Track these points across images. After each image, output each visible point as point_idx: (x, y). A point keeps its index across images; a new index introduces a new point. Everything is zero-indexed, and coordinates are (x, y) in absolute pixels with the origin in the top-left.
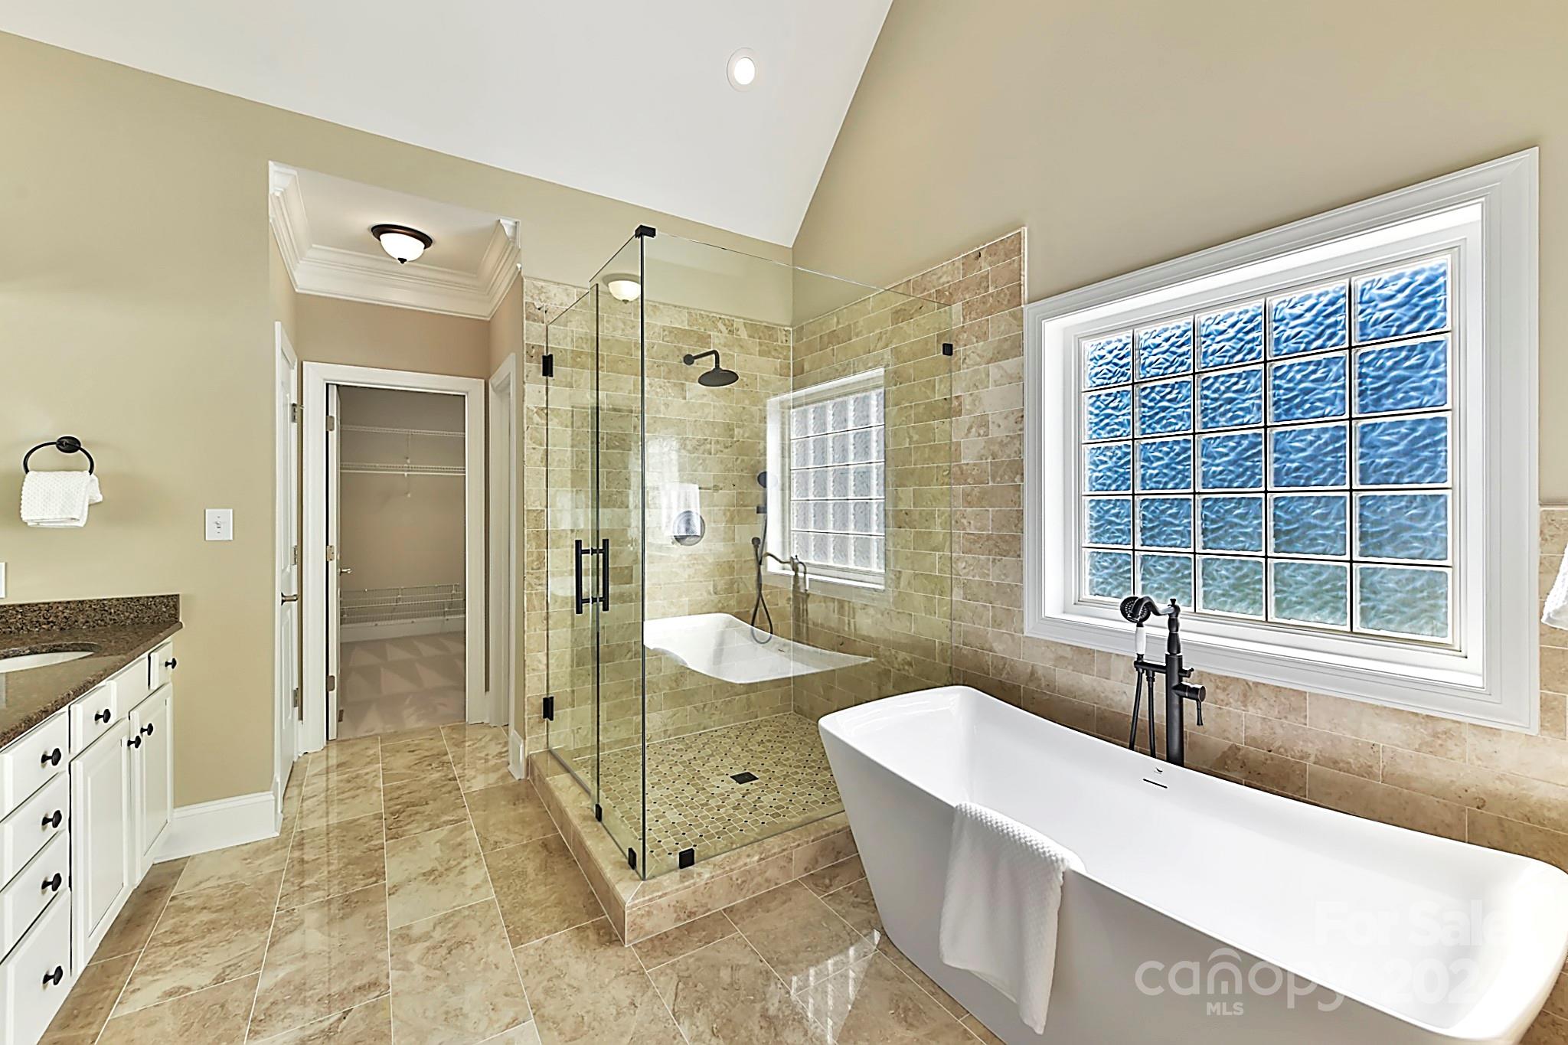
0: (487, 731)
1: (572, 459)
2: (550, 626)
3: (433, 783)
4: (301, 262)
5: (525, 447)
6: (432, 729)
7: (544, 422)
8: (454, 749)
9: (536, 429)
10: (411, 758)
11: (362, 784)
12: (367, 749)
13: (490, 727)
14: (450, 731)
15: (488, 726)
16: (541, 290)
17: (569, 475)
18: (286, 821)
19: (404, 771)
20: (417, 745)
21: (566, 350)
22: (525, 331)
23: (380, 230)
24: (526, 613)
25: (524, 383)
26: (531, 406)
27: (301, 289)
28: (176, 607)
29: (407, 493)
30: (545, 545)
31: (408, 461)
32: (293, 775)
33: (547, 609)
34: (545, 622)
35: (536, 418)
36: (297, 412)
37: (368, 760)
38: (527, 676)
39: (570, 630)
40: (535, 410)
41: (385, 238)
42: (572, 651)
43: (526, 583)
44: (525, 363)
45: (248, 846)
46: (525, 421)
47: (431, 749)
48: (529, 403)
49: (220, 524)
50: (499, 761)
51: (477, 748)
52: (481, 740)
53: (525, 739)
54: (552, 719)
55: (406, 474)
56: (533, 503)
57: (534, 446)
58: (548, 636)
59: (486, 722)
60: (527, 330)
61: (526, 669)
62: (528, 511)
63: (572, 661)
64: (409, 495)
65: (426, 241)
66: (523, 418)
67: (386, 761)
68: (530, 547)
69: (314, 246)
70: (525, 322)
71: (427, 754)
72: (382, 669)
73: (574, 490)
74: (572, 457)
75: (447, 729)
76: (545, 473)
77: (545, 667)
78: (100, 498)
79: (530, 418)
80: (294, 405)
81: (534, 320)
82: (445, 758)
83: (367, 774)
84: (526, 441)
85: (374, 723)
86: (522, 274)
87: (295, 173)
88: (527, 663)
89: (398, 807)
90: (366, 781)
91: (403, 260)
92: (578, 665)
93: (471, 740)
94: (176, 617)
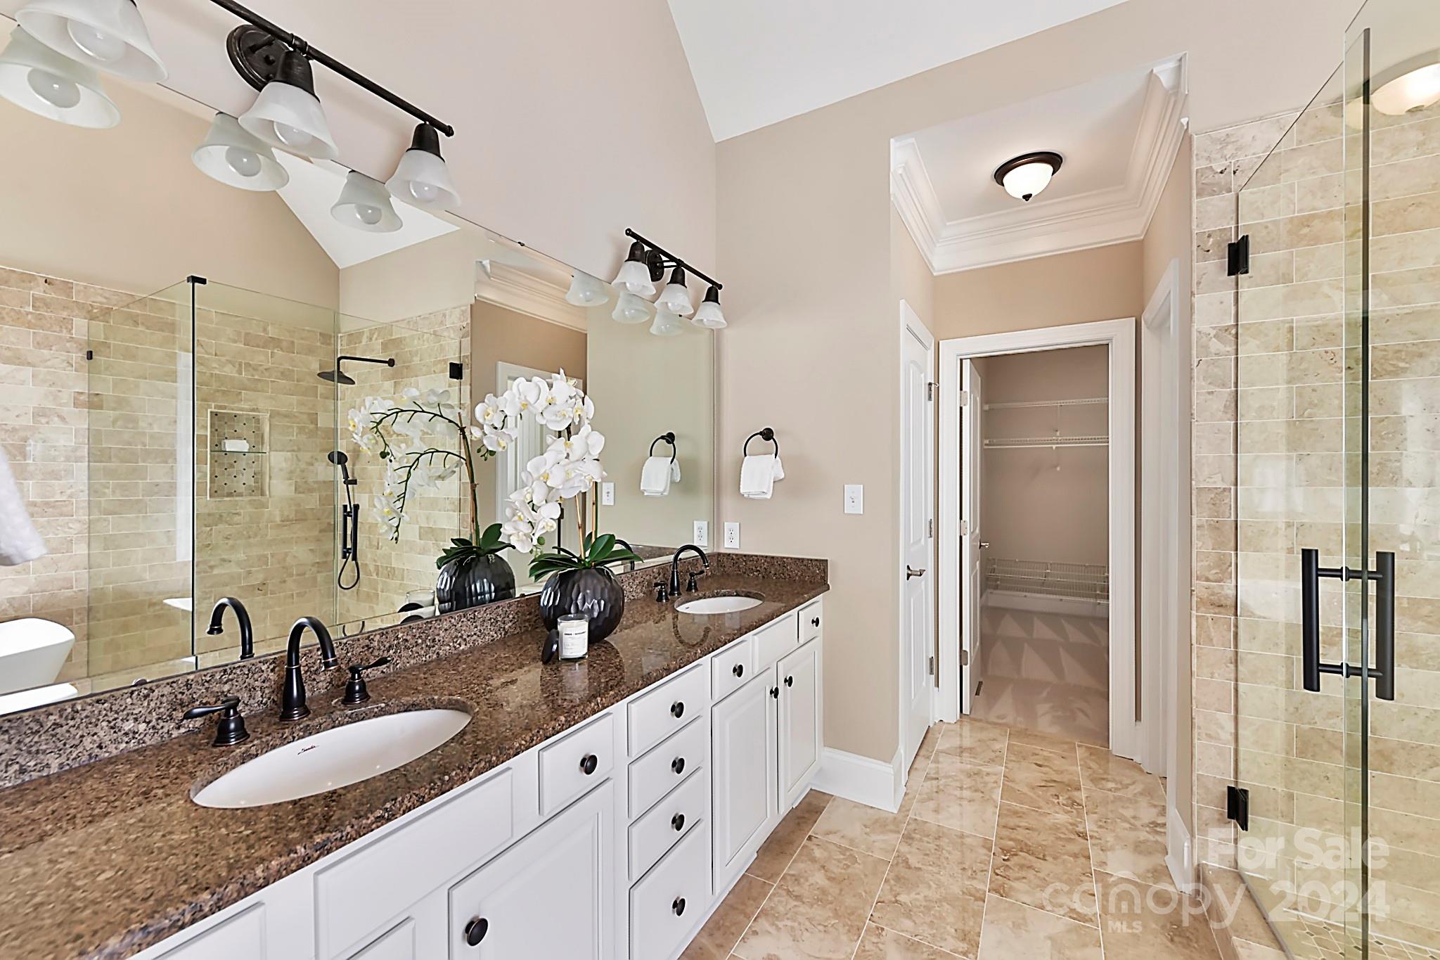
0: (1137, 776)
1: (1290, 403)
2: (1240, 676)
3: (1055, 828)
4: (938, 245)
5: (1195, 392)
6: (1066, 743)
7: (1231, 349)
8: (1090, 785)
9: (1214, 362)
10: (1035, 776)
11: (980, 786)
12: (994, 740)
13: (1141, 771)
14: (1087, 754)
15: (1137, 767)
16: (1225, 142)
17: (1282, 430)
18: (906, 798)
19: (1025, 790)
20: (1046, 759)
21: (1275, 222)
22: (1194, 215)
23: (1001, 174)
24: (1195, 646)
25: (1192, 294)
26: (1205, 328)
27: (939, 271)
28: (825, 571)
29: (1056, 467)
30: (1232, 544)
31: (1058, 434)
32: (926, 742)
33: (1236, 646)
34: (1232, 667)
35: (1215, 345)
36: (933, 390)
37: (993, 755)
38: (1196, 741)
39: (1283, 690)
40: (1213, 332)
41: (1007, 179)
42: (1289, 728)
43: (1194, 599)
44: (1195, 264)
45: (872, 811)
46: (1194, 352)
47: (1062, 772)
48: (1202, 324)
49: (854, 498)
50: (1151, 838)
51: (1120, 798)
52: (1127, 786)
53: (1192, 836)
54: (1245, 827)
55: (1054, 446)
56: (1210, 474)
57: (1212, 388)
58: (1236, 690)
59: (1137, 759)
60: (1199, 212)
61: (1196, 732)
62: (1199, 489)
63: (1290, 744)
64: (1058, 469)
65: (1054, 160)
66: (1191, 349)
67: (1010, 766)
68: (1202, 545)
69: (948, 224)
70: (1195, 200)
71: (1056, 777)
72: (1026, 645)
73: (1295, 454)
74: (1290, 399)
75: (1084, 749)
76: (1232, 430)
77: (1231, 738)
78: (782, 476)
79: (1204, 348)
80: (930, 384)
81: (1213, 193)
82: (1076, 793)
83: (988, 774)
84: (1195, 383)
85: (1005, 707)
86: (1190, 131)
87: (912, 140)
88: (1196, 721)
89: (1011, 843)
90: (986, 783)
91: (1027, 197)
92: (1301, 753)
93: (1114, 781)
94: (824, 579)
